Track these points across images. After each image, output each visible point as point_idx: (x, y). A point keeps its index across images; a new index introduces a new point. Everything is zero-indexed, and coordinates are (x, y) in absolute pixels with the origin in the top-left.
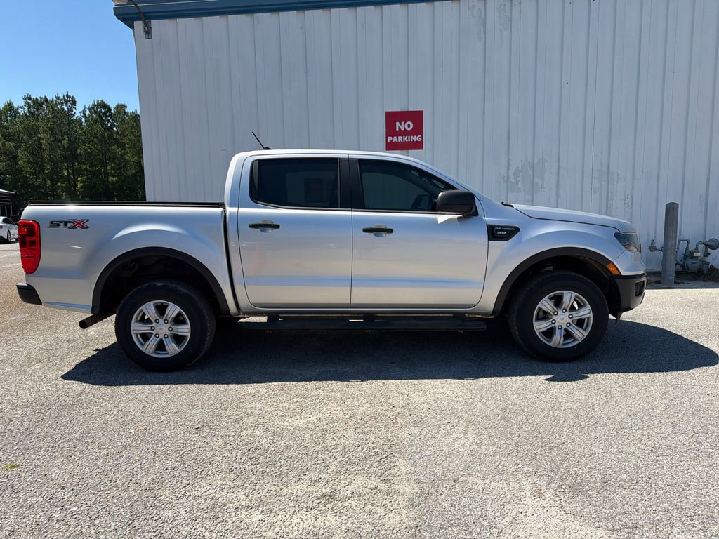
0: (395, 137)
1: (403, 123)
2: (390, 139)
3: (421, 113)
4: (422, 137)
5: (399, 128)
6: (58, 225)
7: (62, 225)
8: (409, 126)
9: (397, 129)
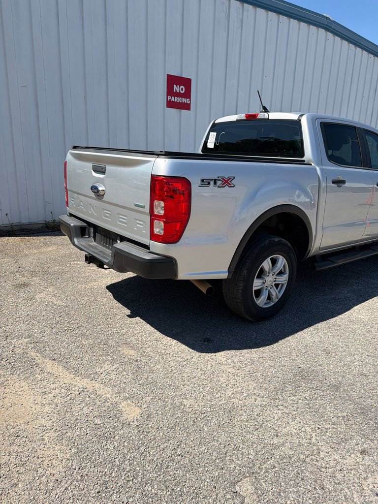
0: (173, 97)
1: (178, 86)
2: (169, 98)
3: (190, 80)
4: (190, 100)
5: (176, 90)
6: (209, 183)
7: (212, 183)
8: (182, 89)
9: (175, 91)
